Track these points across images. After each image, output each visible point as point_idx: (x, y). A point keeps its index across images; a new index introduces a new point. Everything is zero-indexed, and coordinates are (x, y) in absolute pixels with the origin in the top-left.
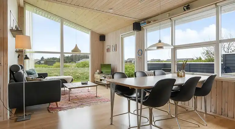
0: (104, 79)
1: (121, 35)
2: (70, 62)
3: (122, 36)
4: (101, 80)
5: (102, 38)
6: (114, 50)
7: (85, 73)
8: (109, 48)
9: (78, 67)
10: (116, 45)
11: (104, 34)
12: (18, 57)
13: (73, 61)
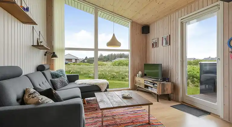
0: (152, 86)
1: (180, 19)
2: (106, 61)
3: (182, 20)
4: (146, 87)
5: (146, 29)
6: (166, 43)
7: (120, 71)
8: (156, 43)
9: (113, 65)
10: (170, 35)
11: (147, 24)
12: (45, 55)
13: (109, 60)
